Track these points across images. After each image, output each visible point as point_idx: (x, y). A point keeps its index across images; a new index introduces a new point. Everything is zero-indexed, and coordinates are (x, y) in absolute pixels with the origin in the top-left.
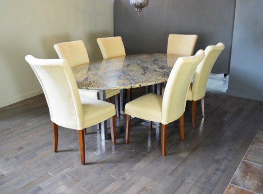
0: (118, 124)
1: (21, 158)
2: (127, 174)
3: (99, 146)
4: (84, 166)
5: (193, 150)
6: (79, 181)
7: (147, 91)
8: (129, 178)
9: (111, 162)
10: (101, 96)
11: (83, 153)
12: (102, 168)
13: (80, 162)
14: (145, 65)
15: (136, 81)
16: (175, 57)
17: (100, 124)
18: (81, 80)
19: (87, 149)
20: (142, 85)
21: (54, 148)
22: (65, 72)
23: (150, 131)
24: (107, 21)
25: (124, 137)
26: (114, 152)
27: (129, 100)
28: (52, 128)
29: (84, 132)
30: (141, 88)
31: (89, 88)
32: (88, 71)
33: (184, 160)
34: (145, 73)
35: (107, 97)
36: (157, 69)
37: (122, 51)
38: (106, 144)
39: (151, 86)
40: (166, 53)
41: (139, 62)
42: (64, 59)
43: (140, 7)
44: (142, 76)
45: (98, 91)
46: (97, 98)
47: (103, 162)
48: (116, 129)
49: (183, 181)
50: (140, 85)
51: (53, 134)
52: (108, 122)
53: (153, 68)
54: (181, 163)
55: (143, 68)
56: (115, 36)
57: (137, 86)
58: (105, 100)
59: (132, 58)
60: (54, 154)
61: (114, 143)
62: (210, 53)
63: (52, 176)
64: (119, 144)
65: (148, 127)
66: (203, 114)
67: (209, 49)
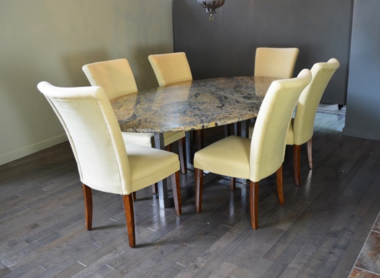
0: (183, 184)
1: (35, 241)
2: (200, 259)
3: (155, 218)
4: (134, 250)
5: (298, 219)
6: (127, 272)
7: (226, 133)
8: (203, 265)
9: (174, 241)
10: (157, 143)
11: (131, 230)
12: (162, 252)
13: (127, 244)
14: (222, 93)
15: (210, 118)
16: (267, 81)
17: (156, 184)
18: (125, 119)
19: (138, 224)
20: (220, 124)
21: (86, 223)
22: (101, 106)
23: (232, 192)
24: (162, 29)
25: (194, 203)
26: (179, 227)
27: (200, 146)
28: (83, 194)
29: (132, 197)
30: (217, 128)
31: (137, 130)
32: (136, 104)
33: (286, 235)
34: (223, 105)
35: (167, 143)
36: (241, 100)
37: (186, 73)
38: (166, 215)
39: (233, 124)
40: (253, 75)
41: (213, 89)
42: (98, 87)
43: (213, 7)
44: (219, 110)
45: (152, 134)
46: (150, 145)
47: (162, 243)
48: (182, 192)
49: (285, 266)
50: (216, 124)
51: (84, 203)
52: (168, 181)
53: (234, 98)
54: (281, 238)
55: (220, 98)
56: (175, 51)
57: (212, 125)
58: (163, 148)
59: (202, 83)
60: (87, 233)
61: (178, 213)
62: (319, 74)
63: (83, 268)
64: (186, 214)
65: (230, 186)
66: (311, 165)
67: (317, 67)
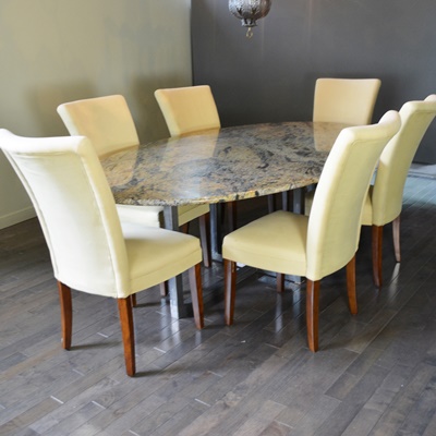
0: (207, 282)
2: (231, 395)
3: (164, 333)
4: (134, 380)
5: (378, 336)
6: (123, 413)
7: (270, 207)
8: (236, 403)
9: (193, 368)
10: (168, 220)
11: (129, 350)
12: (175, 384)
13: (123, 371)
14: (265, 147)
15: (247, 184)
16: (334, 129)
17: (166, 283)
18: (121, 184)
19: (140, 341)
20: (262, 192)
21: (63, 340)
22: (86, 166)
23: (279, 297)
24: (176, 51)
25: (222, 311)
26: (199, 347)
27: (231, 227)
28: (59, 296)
29: (131, 301)
30: (258, 199)
31: (139, 201)
32: (137, 163)
33: (360, 360)
34: (267, 165)
35: (182, 221)
36: (294, 157)
37: (211, 117)
38: (182, 328)
39: (280, 193)
40: (311, 119)
41: (252, 141)
42: (82, 137)
43: (252, 16)
44: (261, 172)
45: (161, 208)
46: (158, 224)
47: (175, 370)
48: (204, 294)
49: (358, 409)
50: (257, 193)
51: (59, 309)
52: (184, 278)
53: (283, 153)
54: (352, 365)
55: (262, 155)
56: (194, 85)
57: (250, 194)
58: (177, 228)
59: (234, 132)
60: (64, 355)
61: (199, 326)
62: (412, 117)
63: (60, 405)
64: (210, 327)
65: (275, 287)
66: (398, 256)
67: (408, 108)
